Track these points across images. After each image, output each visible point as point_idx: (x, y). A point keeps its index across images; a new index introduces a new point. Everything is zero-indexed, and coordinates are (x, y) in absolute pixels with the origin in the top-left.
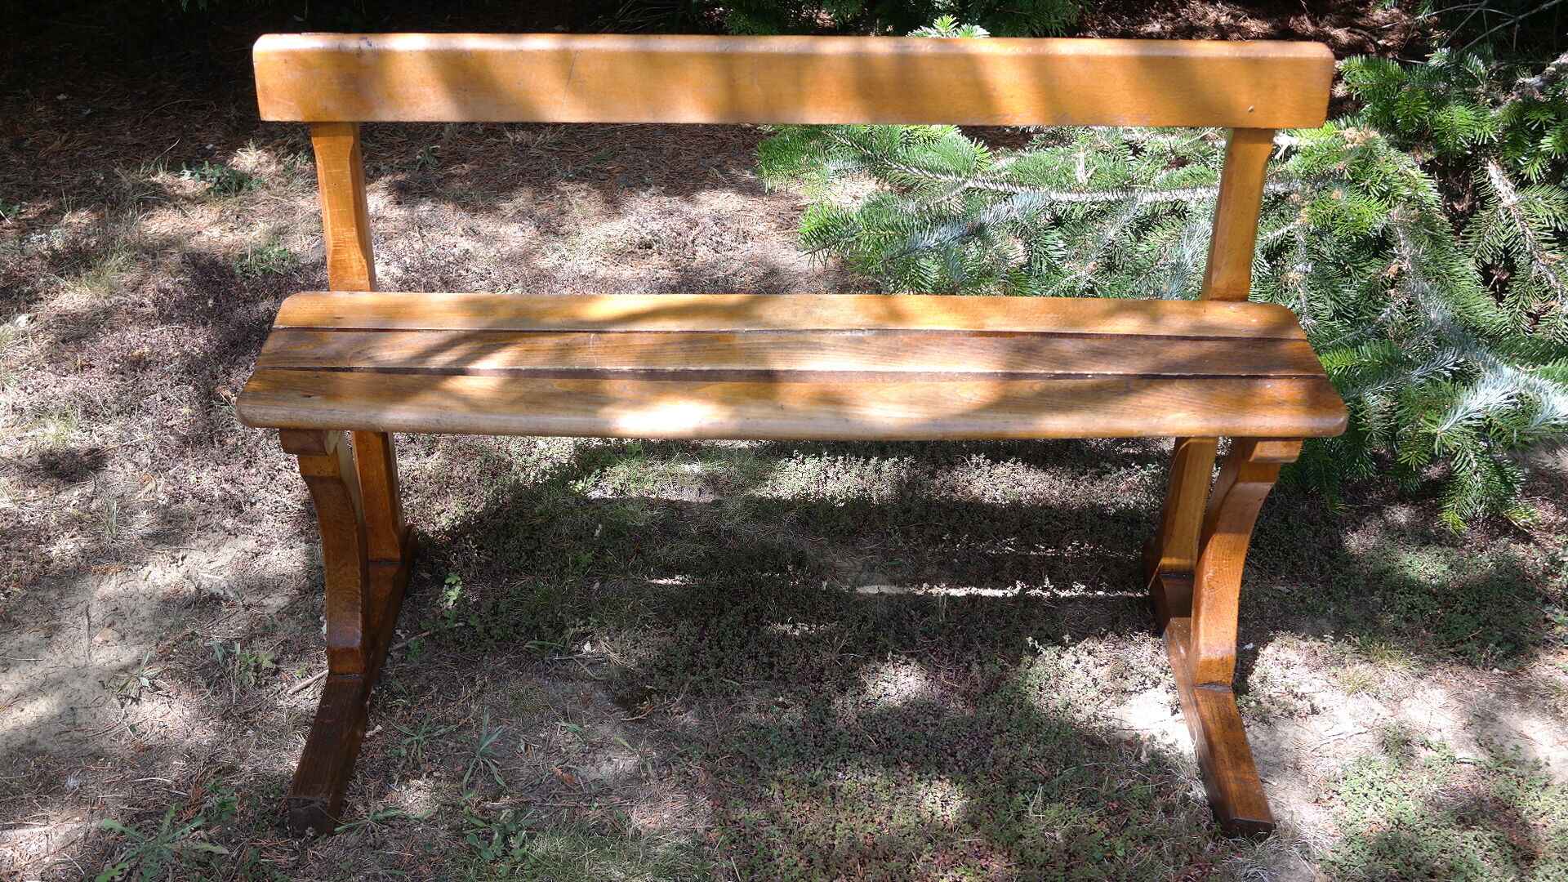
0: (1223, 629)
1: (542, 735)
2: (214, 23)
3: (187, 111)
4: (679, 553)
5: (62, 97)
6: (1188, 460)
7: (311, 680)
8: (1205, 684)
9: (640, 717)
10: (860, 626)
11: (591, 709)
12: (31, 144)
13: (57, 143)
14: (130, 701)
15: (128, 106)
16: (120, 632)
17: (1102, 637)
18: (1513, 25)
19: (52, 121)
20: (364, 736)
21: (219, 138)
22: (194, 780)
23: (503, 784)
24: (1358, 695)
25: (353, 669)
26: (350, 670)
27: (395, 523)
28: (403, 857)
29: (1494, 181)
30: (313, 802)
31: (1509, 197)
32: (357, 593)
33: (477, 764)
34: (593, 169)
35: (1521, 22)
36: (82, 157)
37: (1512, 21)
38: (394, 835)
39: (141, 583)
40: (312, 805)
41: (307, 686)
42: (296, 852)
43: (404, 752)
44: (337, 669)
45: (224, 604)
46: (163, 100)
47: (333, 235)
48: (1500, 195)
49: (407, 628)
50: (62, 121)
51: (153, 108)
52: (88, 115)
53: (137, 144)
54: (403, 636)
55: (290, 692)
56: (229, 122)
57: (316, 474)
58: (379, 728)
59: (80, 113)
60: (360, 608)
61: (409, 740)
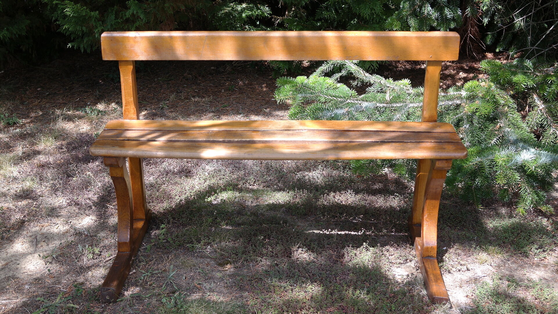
0: (432, 236)
1: (191, 275)
2: (93, 67)
3: (82, 93)
4: (243, 220)
5: (39, 89)
6: (420, 181)
7: (112, 257)
8: (426, 257)
9: (226, 269)
10: (305, 240)
11: (209, 267)
12: (27, 103)
13: (36, 102)
14: (49, 263)
15: (62, 92)
16: (47, 243)
17: (392, 246)
18: (544, 53)
19: (35, 97)
20: (129, 274)
21: (92, 101)
22: (69, 286)
23: (176, 288)
24: (484, 264)
25: (126, 250)
26: (125, 250)
27: (143, 206)
28: (140, 309)
29: (536, 101)
30: (109, 289)
31: (541, 106)
32: (129, 222)
33: (168, 282)
34: (222, 109)
35: (547, 51)
36: (45, 107)
37: (543, 51)
38: (137, 302)
39: (55, 230)
40: (109, 291)
41: (111, 259)
42: (103, 308)
43: (142, 278)
44: (121, 250)
45: (83, 235)
46: (74, 90)
47: (125, 100)
48: (539, 106)
49: (146, 242)
50: (38, 96)
51: (70, 92)
52: (48, 95)
53: (64, 103)
54: (145, 245)
55: (104, 261)
56: (96, 96)
57: (115, 176)
58: (134, 271)
59: (45, 94)
60: (129, 228)
61: (145, 275)
